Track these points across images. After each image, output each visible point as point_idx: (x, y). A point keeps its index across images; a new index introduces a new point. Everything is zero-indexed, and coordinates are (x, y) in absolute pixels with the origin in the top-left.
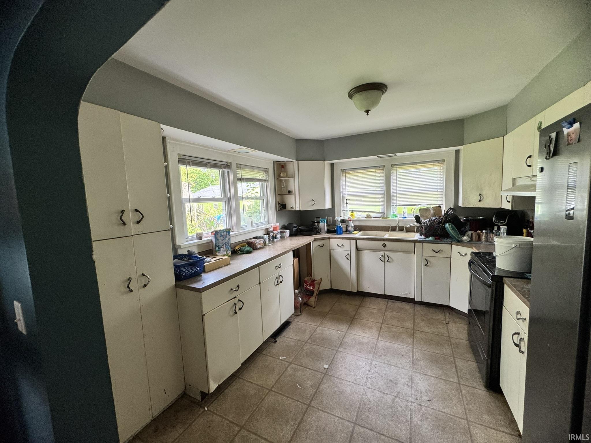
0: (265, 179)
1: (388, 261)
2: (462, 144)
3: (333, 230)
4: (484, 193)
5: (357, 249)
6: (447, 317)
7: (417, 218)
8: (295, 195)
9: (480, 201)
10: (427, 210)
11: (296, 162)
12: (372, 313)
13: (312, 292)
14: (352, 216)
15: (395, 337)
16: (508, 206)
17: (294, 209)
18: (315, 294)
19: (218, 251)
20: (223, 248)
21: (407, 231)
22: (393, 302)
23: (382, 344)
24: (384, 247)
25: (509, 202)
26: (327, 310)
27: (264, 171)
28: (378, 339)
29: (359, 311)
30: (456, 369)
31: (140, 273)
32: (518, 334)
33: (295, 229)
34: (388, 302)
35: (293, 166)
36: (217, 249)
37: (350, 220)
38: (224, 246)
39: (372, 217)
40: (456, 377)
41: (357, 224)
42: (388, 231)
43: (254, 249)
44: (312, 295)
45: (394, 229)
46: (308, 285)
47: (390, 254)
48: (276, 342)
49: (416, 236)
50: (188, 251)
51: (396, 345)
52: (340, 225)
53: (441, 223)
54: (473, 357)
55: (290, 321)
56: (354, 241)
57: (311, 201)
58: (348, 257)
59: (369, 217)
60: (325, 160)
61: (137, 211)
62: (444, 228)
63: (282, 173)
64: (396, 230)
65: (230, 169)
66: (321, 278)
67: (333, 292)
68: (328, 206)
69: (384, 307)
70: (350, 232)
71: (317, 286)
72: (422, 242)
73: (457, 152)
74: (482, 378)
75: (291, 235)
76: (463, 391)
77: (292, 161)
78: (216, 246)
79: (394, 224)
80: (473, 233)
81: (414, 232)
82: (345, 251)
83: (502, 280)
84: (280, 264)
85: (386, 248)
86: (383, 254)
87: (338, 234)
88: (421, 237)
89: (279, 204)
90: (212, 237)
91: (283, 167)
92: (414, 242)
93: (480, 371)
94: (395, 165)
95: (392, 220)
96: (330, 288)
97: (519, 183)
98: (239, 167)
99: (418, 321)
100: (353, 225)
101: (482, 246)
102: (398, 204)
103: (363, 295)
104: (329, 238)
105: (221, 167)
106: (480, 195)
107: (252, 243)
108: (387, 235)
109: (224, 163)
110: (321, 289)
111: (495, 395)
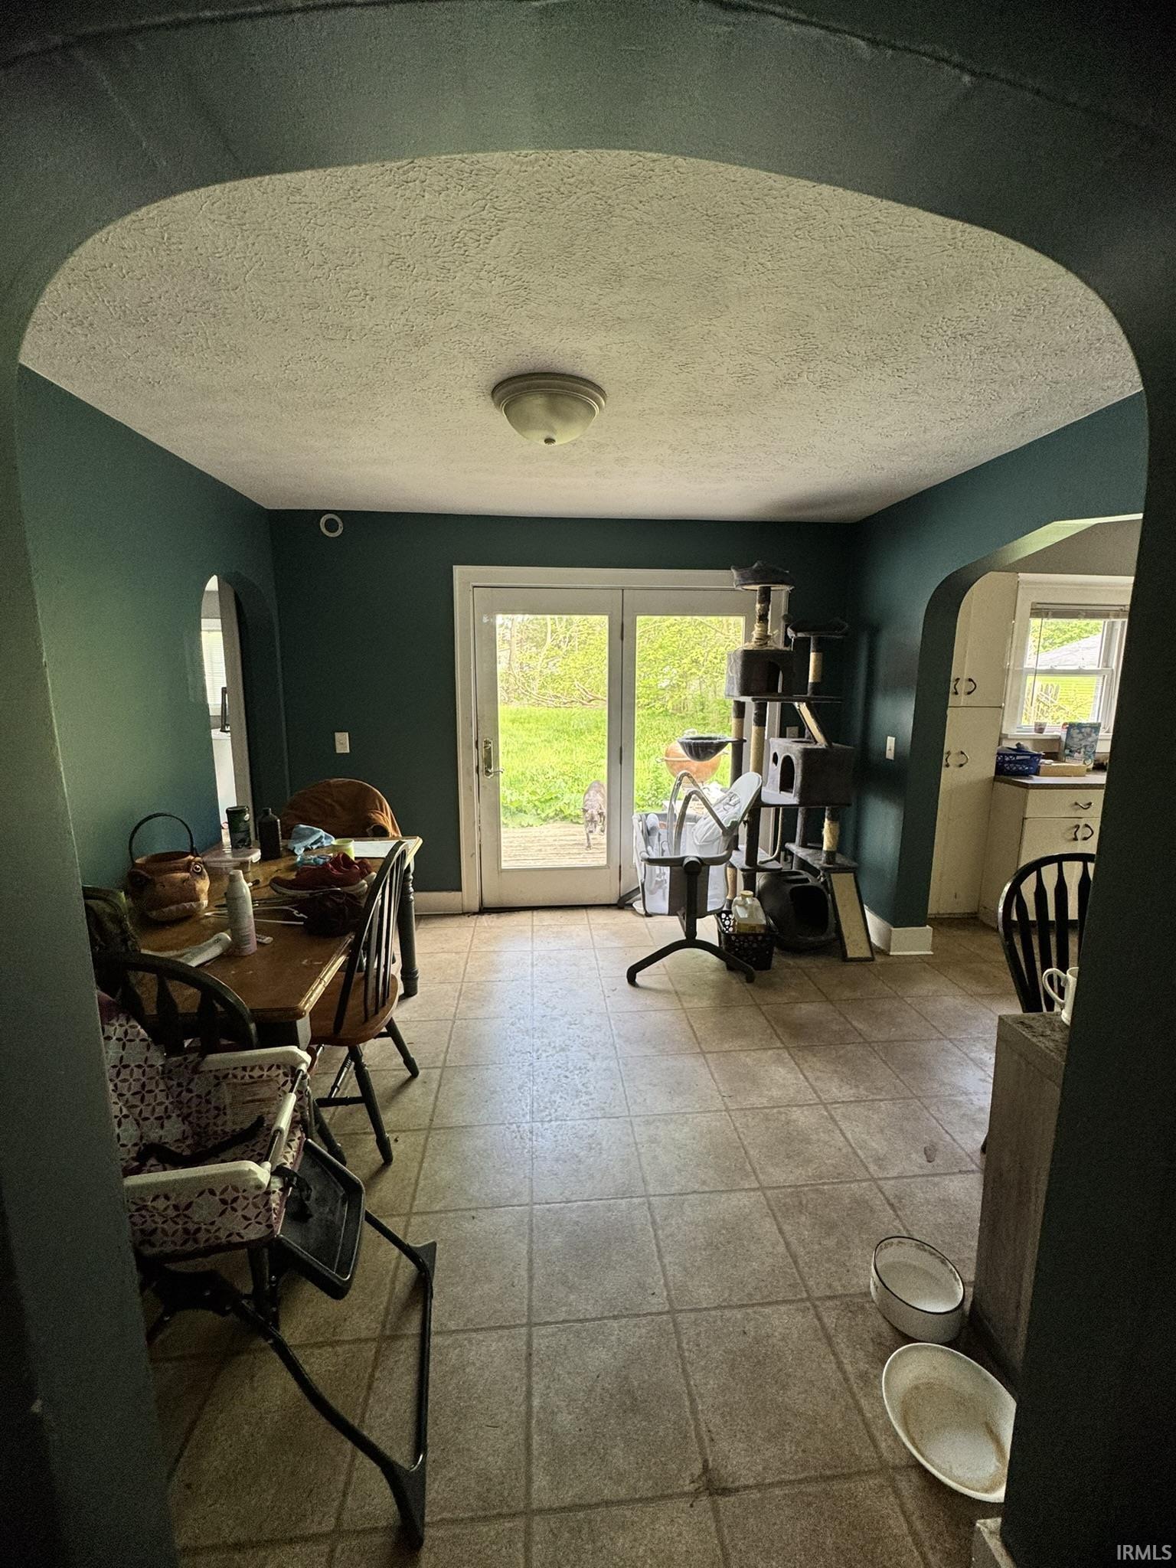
19: (1068, 755)
31: (959, 750)
36: (1067, 752)
38: (1082, 750)
50: (1018, 745)
61: (970, 680)
78: (1066, 748)
90: (1062, 733)
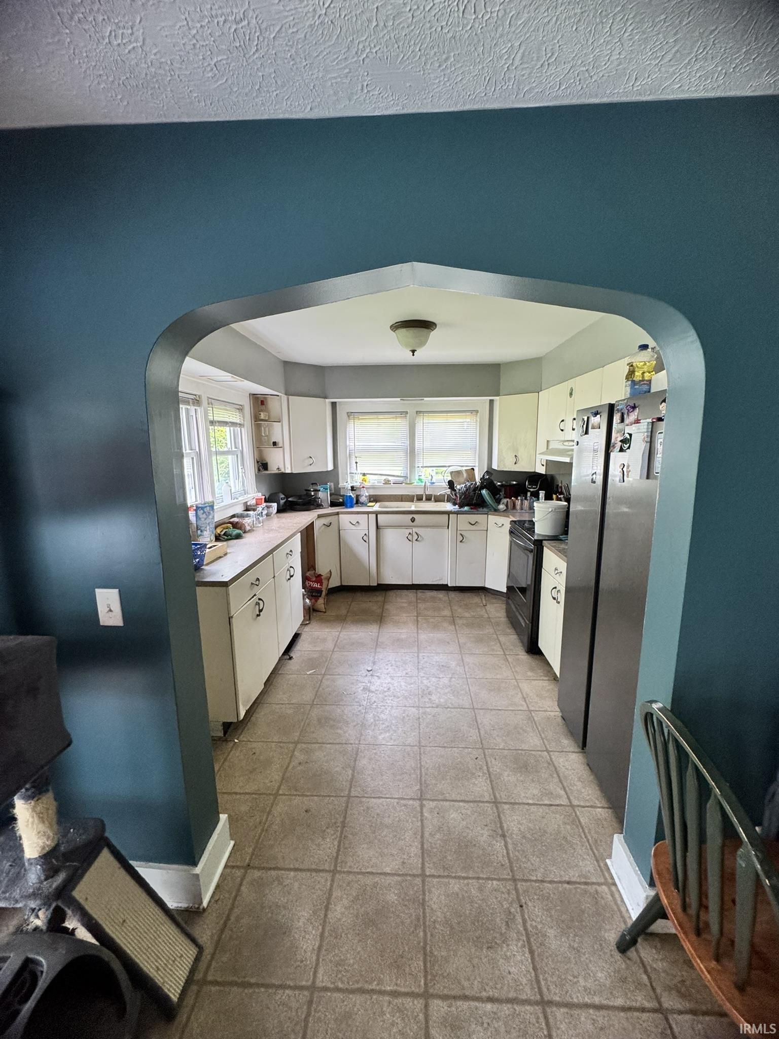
0: (238, 421)
1: (416, 540)
2: (498, 395)
3: (339, 501)
4: (519, 455)
5: (377, 527)
6: (483, 600)
7: (451, 484)
8: (284, 449)
9: (515, 463)
10: (459, 473)
11: (284, 397)
12: (402, 607)
13: (319, 591)
14: (364, 480)
15: (436, 627)
16: (542, 470)
17: (283, 470)
18: (324, 593)
20: (206, 531)
21: (436, 501)
22: (423, 593)
23: (423, 636)
24: (413, 522)
25: (543, 465)
26: (343, 611)
27: (238, 409)
28: (418, 633)
29: (385, 607)
30: (500, 644)
32: (555, 588)
33: (284, 501)
34: (416, 593)
35: (279, 404)
36: (199, 532)
37: (363, 487)
38: (208, 527)
39: (392, 482)
40: (501, 650)
41: (372, 492)
42: (413, 501)
43: (245, 532)
44: (320, 596)
45: (420, 498)
46: (313, 582)
47: (420, 531)
48: (291, 658)
49: (449, 507)
51: (439, 635)
52: (351, 494)
53: (477, 489)
54: (514, 631)
55: (299, 632)
56: (374, 515)
57: (308, 458)
58: (365, 539)
59: (387, 482)
60: (326, 398)
62: (481, 495)
63: (262, 413)
64: (422, 500)
65: (199, 406)
66: (330, 571)
67: (343, 589)
68: (330, 467)
69: (414, 599)
70: (363, 504)
71: (325, 582)
72: (457, 513)
73: (491, 402)
74: (523, 646)
75: (279, 511)
76: (509, 660)
77: (278, 396)
78: (197, 529)
79: (420, 492)
80: (508, 499)
81: (444, 501)
82: (362, 530)
83: (542, 543)
84: (291, 551)
85: (415, 522)
86: (410, 531)
87: (347, 507)
88: (454, 507)
89: (258, 462)
91: (262, 403)
92: (448, 513)
93: (522, 642)
94: (420, 412)
95: (416, 487)
96: (339, 584)
97: (552, 446)
98: (211, 401)
99: (455, 608)
100: (367, 494)
101: (517, 514)
102: (424, 465)
103: (384, 589)
104: (338, 514)
105: (189, 403)
106: (516, 456)
107: (237, 523)
108: (413, 507)
109: (192, 397)
110: (330, 586)
111: (535, 656)
